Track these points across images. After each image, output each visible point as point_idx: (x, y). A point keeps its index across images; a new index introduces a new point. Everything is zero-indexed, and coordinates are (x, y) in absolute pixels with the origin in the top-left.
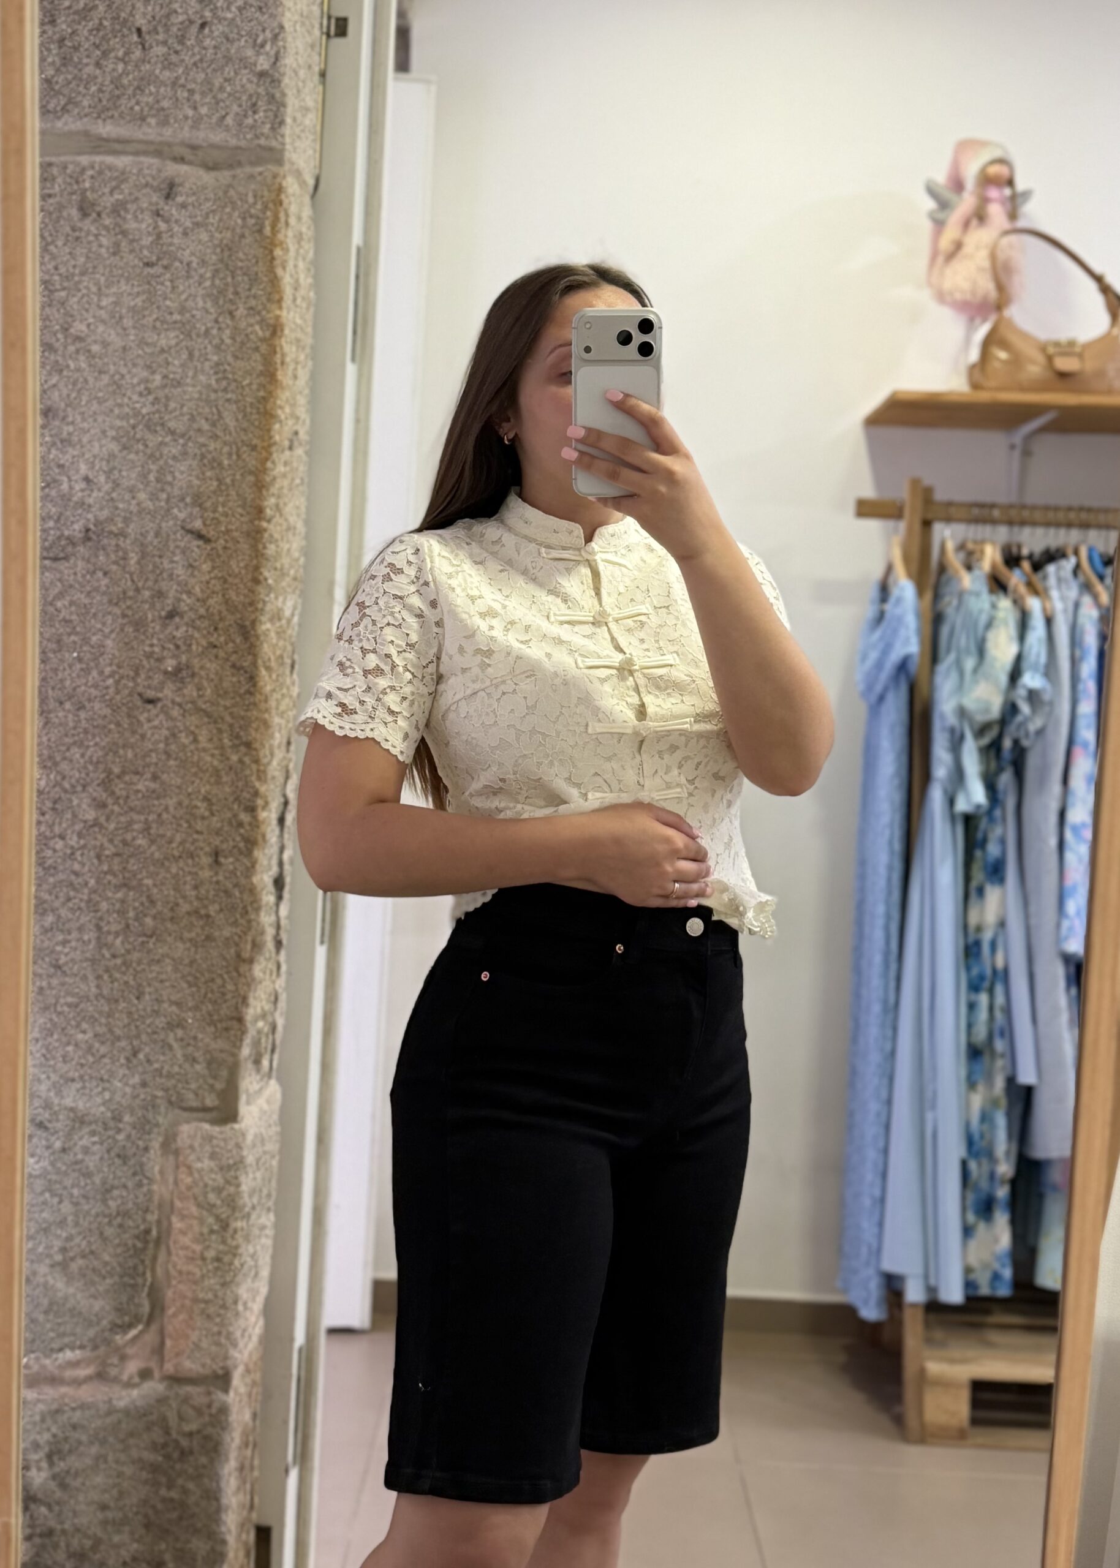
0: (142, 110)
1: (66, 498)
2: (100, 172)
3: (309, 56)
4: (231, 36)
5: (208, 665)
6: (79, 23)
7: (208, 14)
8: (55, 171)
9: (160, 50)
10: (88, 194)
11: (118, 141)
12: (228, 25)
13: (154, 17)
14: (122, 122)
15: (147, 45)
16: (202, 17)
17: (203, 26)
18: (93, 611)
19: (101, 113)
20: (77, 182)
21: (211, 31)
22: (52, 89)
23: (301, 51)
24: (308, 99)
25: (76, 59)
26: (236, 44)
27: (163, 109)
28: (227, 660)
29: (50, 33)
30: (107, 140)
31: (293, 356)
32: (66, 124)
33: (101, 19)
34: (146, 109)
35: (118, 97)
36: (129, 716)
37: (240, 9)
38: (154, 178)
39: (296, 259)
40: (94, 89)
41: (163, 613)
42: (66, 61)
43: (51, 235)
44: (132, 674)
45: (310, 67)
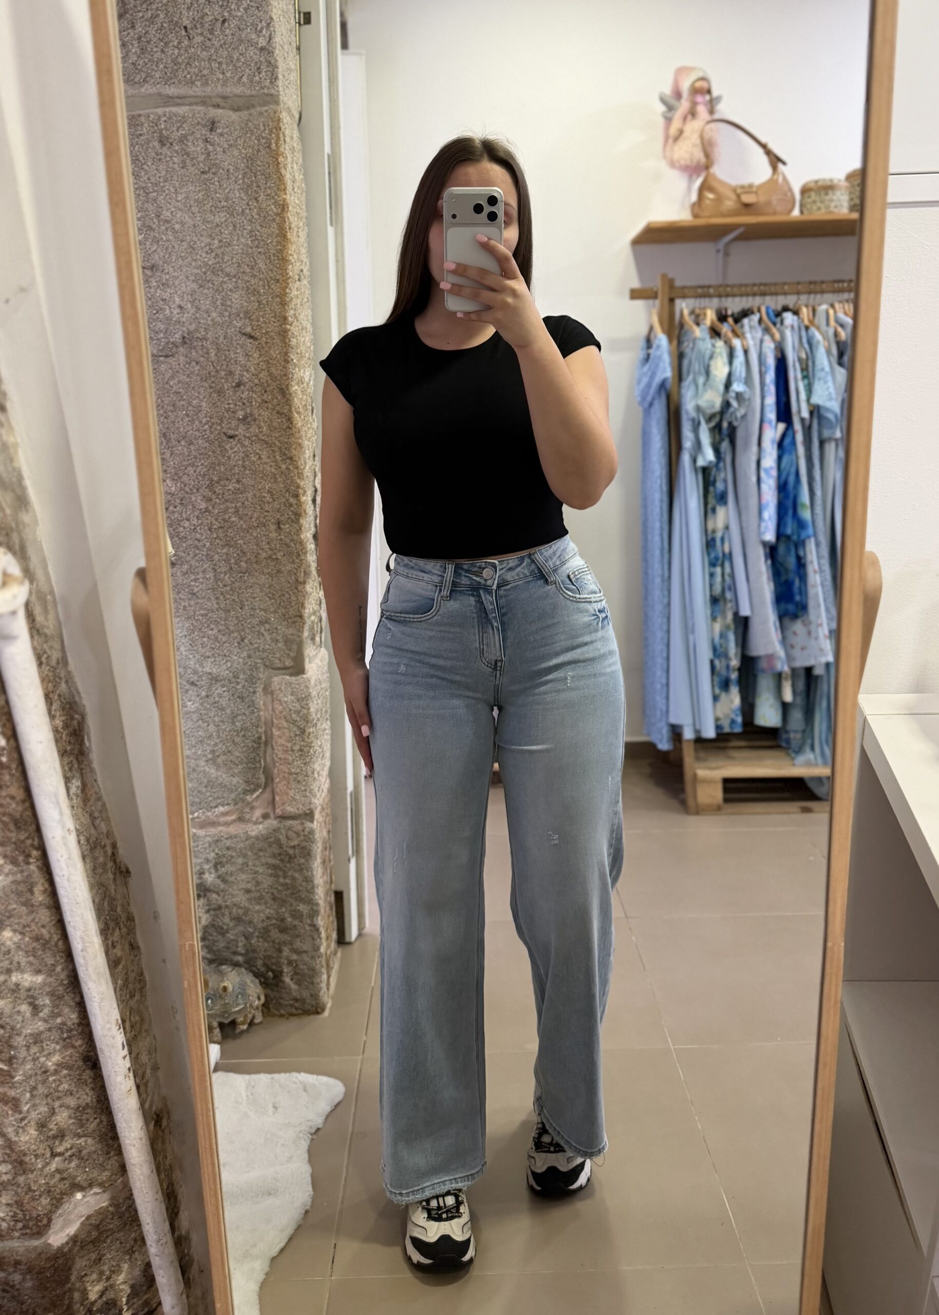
0: (191, 78)
1: (169, 319)
2: (170, 118)
3: (289, 37)
4: (241, 26)
5: (263, 413)
6: (149, 27)
7: (226, 14)
8: (143, 119)
9: (199, 39)
10: (164, 132)
11: (178, 97)
12: (239, 20)
13: (194, 19)
14: (180, 86)
15: (191, 38)
16: (223, 16)
17: (224, 21)
18: (192, 385)
19: (167, 81)
20: (157, 125)
21: (229, 25)
22: (137, 69)
23: (284, 34)
24: (291, 63)
25: (149, 49)
26: (245, 32)
27: (204, 76)
28: (274, 409)
29: (132, 34)
30: (172, 98)
31: (296, 223)
32: (147, 90)
33: (162, 23)
34: (194, 76)
35: (176, 70)
36: (220, 447)
37: (246, 9)
38: (202, 119)
39: (292, 163)
40: (161, 66)
41: (234, 384)
42: (143, 50)
43: (144, 159)
44: (219, 422)
45: (290, 44)
